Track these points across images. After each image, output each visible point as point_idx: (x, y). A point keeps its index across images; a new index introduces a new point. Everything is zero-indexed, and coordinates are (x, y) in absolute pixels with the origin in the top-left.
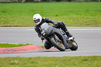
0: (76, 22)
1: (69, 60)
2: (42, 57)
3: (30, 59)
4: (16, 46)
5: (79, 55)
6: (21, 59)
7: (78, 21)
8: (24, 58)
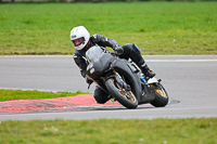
0: (184, 44)
1: (169, 127)
2: (111, 121)
3: (84, 123)
4: (55, 96)
5: (190, 116)
6: (64, 124)
7: (188, 42)
8: (71, 122)
